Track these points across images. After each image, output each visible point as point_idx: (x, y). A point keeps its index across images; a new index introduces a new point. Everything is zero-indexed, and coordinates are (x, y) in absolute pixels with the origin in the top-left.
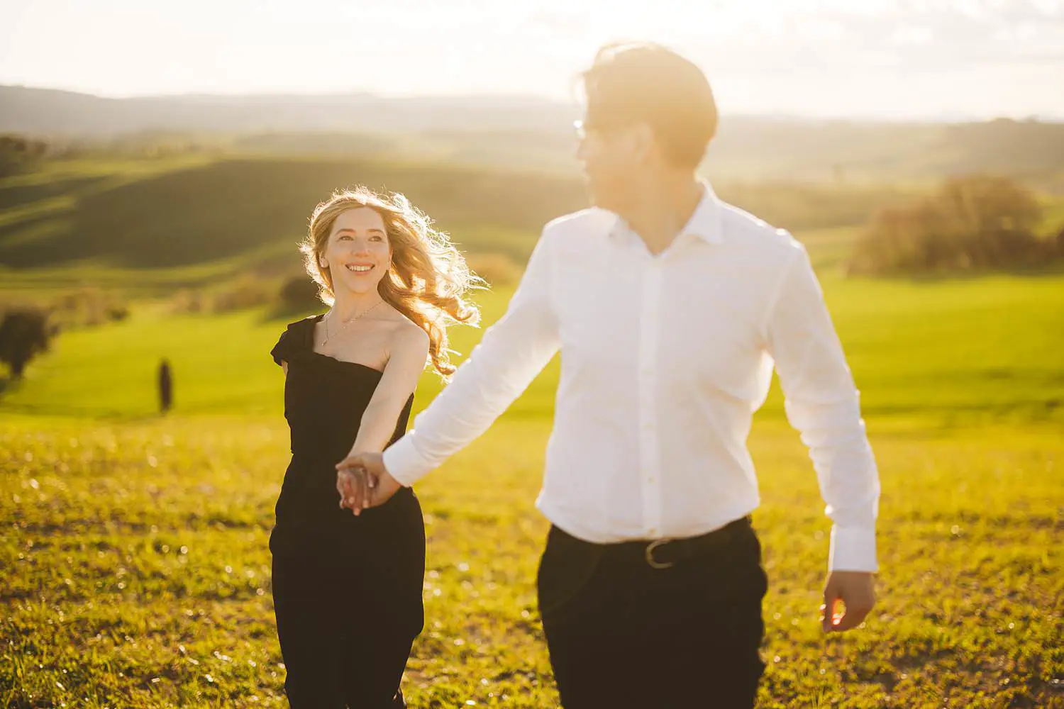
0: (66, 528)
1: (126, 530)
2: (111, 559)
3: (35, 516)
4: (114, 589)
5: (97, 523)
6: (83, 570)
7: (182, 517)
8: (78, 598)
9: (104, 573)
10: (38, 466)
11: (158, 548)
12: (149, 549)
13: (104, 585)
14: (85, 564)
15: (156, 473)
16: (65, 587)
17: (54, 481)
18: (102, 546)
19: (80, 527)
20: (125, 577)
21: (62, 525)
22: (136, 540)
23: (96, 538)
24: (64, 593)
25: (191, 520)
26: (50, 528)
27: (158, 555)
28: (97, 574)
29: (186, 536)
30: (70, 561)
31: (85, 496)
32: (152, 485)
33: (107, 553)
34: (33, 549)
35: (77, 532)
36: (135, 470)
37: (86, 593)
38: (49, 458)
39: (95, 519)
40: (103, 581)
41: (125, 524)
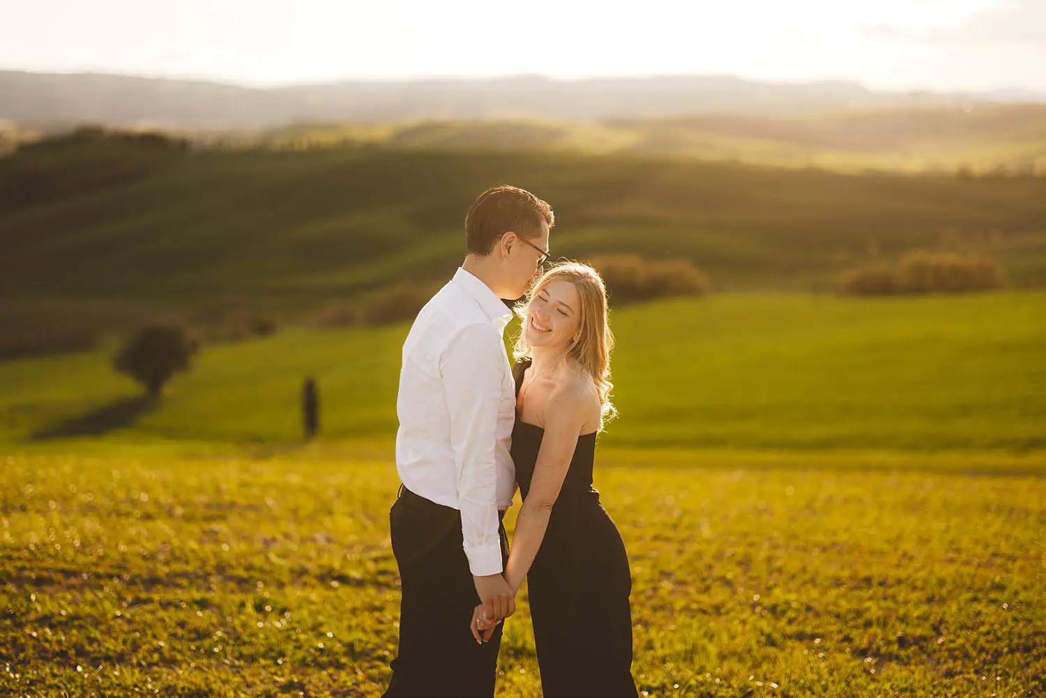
0: (170, 582)
1: (232, 585)
2: (210, 618)
3: (139, 568)
4: (210, 653)
5: (200, 578)
6: (180, 632)
7: (292, 571)
8: (171, 663)
9: (201, 635)
10: (151, 509)
11: (259, 608)
12: (250, 609)
13: (198, 648)
14: (182, 624)
15: (274, 520)
16: (158, 650)
17: (163, 527)
18: (203, 604)
19: (184, 582)
20: (222, 640)
21: (165, 579)
22: (238, 597)
23: (197, 595)
24: (156, 657)
25: (299, 574)
26: (153, 582)
27: (260, 616)
28: (193, 636)
29: (293, 594)
30: (167, 619)
31: (193, 545)
32: (267, 530)
33: (208, 612)
34: (131, 605)
35: (180, 586)
36: (251, 515)
37: (179, 657)
38: (165, 499)
39: (200, 573)
40: (198, 643)
41: (231, 578)
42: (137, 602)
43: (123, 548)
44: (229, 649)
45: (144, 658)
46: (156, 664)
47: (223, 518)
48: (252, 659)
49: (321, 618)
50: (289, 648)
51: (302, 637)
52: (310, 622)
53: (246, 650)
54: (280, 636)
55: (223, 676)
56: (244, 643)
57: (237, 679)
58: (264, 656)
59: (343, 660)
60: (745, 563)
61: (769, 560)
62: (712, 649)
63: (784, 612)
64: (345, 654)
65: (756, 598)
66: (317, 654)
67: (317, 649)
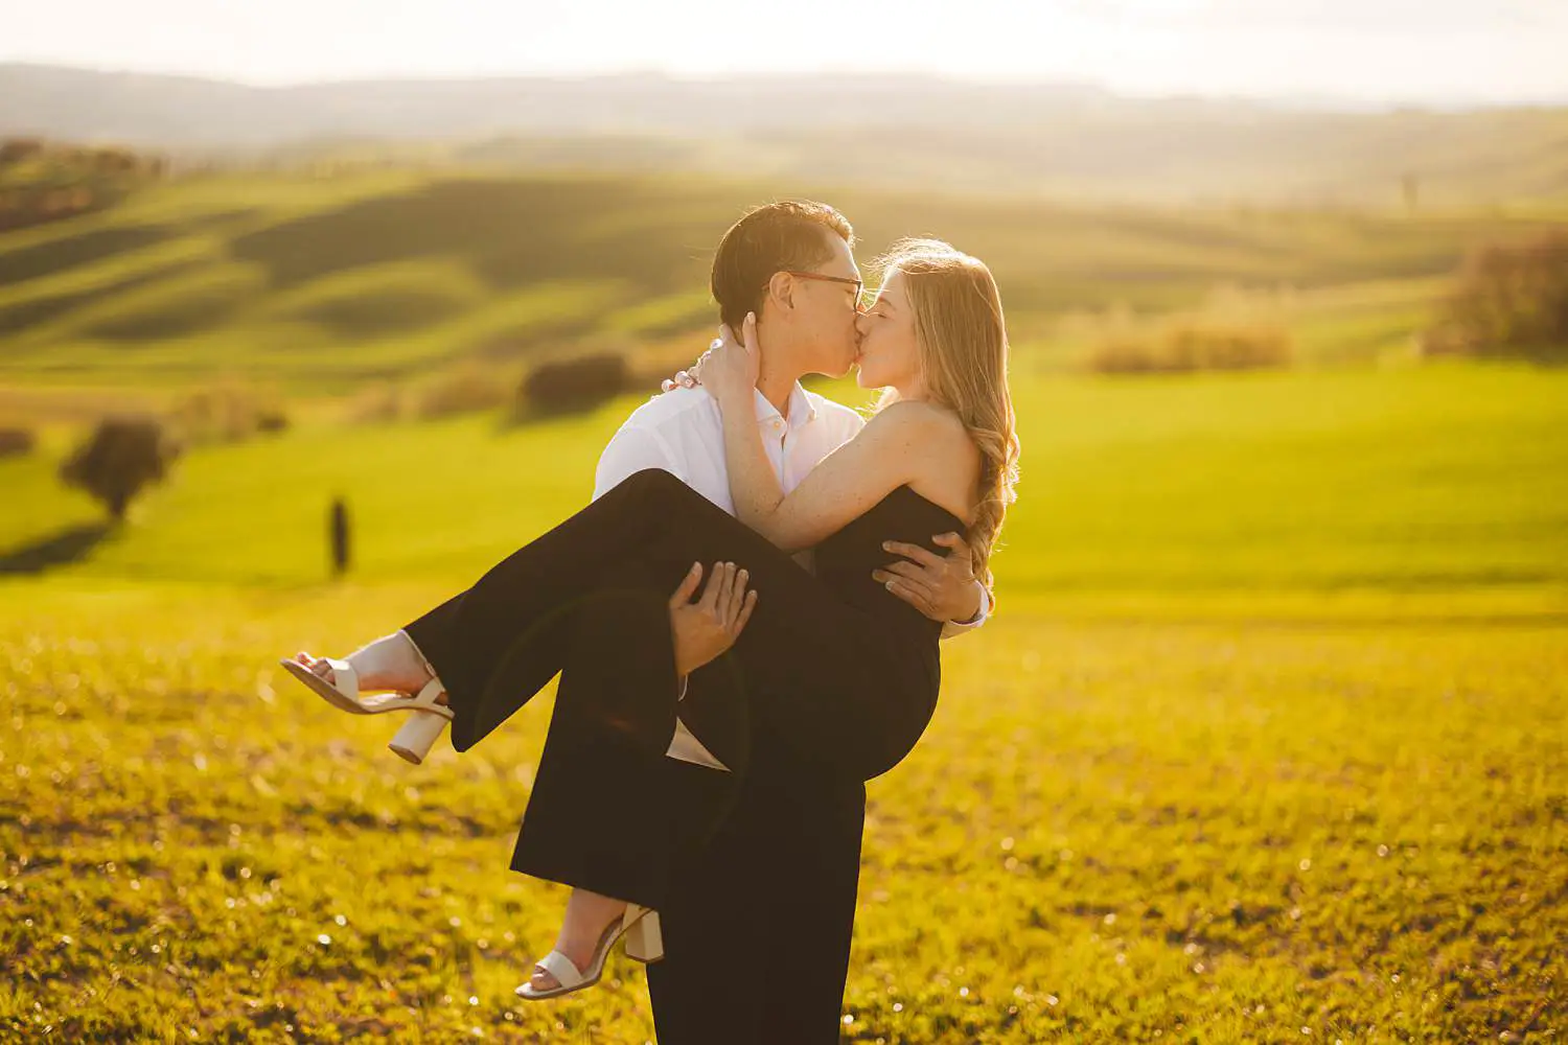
1: (192, 832)
2: (152, 891)
3: (47, 804)
4: (145, 955)
5: (141, 821)
6: (100, 917)
7: (288, 808)
8: (77, 973)
9: (134, 922)
10: (79, 702)
11: (230, 871)
12: (215, 877)
13: (126, 947)
14: (104, 904)
15: (265, 720)
16: (60, 949)
17: (95, 733)
18: (141, 867)
19: (116, 827)
20: (169, 932)
21: (86, 822)
22: (199, 854)
23: (133, 852)
24: (56, 963)
25: (298, 815)
26: (66, 828)
27: (232, 887)
28: (120, 923)
29: (288, 846)
30: (81, 896)
31: (135, 765)
32: (255, 738)
33: (147, 881)
34: (27, 869)
35: (107, 834)
36: (234, 711)
37: (94, 962)
38: (103, 686)
39: (143, 811)
40: (126, 937)
41: (189, 821)
42: (38, 863)
43: (23, 771)
44: (176, 947)
45: (36, 967)
46: (56, 976)
47: (190, 716)
48: (213, 965)
49: (330, 890)
50: (274, 945)
51: (297, 924)
52: (311, 894)
53: (206, 949)
54: (263, 922)
55: (163, 997)
56: (202, 937)
57: (186, 1003)
58: (232, 960)
59: (362, 964)
60: (984, 784)
61: (1020, 778)
62: (948, 937)
63: (1052, 869)
64: (365, 953)
65: (1007, 844)
66: (320, 953)
67: (319, 945)
